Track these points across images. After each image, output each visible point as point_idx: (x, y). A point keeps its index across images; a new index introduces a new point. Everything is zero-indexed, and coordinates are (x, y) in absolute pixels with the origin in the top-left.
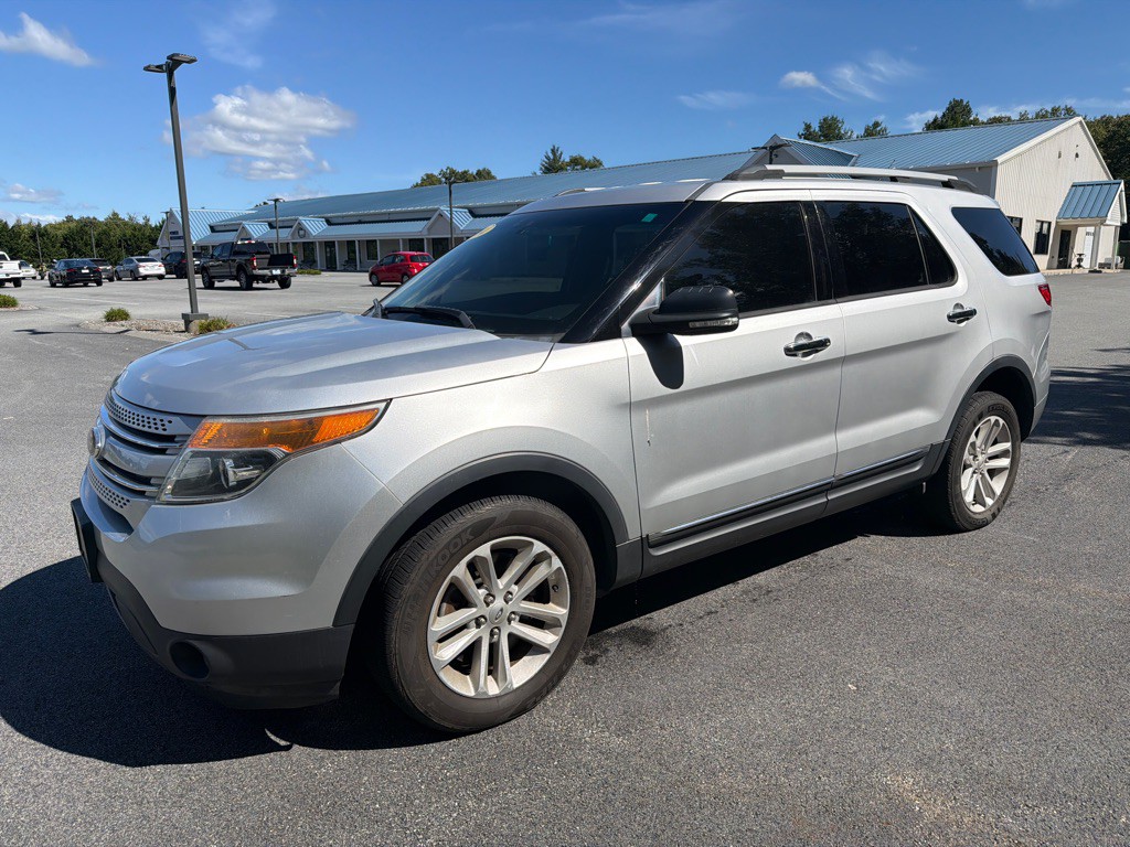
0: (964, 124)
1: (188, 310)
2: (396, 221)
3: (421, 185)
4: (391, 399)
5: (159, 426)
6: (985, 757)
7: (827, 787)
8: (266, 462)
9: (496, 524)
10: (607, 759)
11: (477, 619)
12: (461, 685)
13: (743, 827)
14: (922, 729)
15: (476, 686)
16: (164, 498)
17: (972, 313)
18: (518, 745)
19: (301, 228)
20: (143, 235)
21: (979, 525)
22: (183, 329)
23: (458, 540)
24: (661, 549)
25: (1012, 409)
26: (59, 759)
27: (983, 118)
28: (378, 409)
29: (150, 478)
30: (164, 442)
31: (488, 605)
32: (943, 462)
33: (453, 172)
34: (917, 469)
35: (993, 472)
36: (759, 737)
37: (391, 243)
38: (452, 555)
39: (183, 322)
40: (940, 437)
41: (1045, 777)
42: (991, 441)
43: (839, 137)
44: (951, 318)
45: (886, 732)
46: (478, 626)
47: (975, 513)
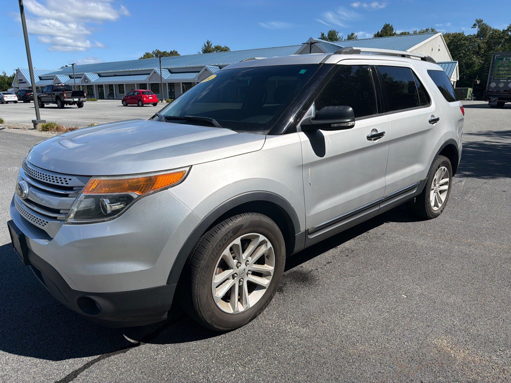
0: (390, 35)
1: (35, 118)
2: (133, 75)
3: (144, 58)
4: (192, 166)
5: (63, 181)
6: (474, 327)
7: (409, 348)
8: (128, 201)
9: (243, 227)
10: (301, 340)
11: (233, 275)
12: (227, 308)
13: (377, 371)
14: (442, 315)
15: (234, 308)
16: (69, 221)
17: (438, 119)
18: (256, 335)
19: (86, 78)
20: (4, 81)
21: (436, 216)
22: (33, 127)
23: (226, 237)
24: (313, 235)
25: (450, 163)
26: (13, 360)
27: (398, 32)
28: (185, 171)
29: (60, 210)
30: (66, 190)
31: (238, 268)
32: (424, 188)
33: (159, 52)
34: (414, 191)
35: (441, 192)
36: (370, 324)
37: (131, 86)
38: (224, 244)
39: (33, 124)
40: (424, 177)
41: (504, 336)
42: (441, 178)
43: (337, 40)
44: (430, 122)
45: (426, 317)
46: (233, 278)
47: (434, 211)
